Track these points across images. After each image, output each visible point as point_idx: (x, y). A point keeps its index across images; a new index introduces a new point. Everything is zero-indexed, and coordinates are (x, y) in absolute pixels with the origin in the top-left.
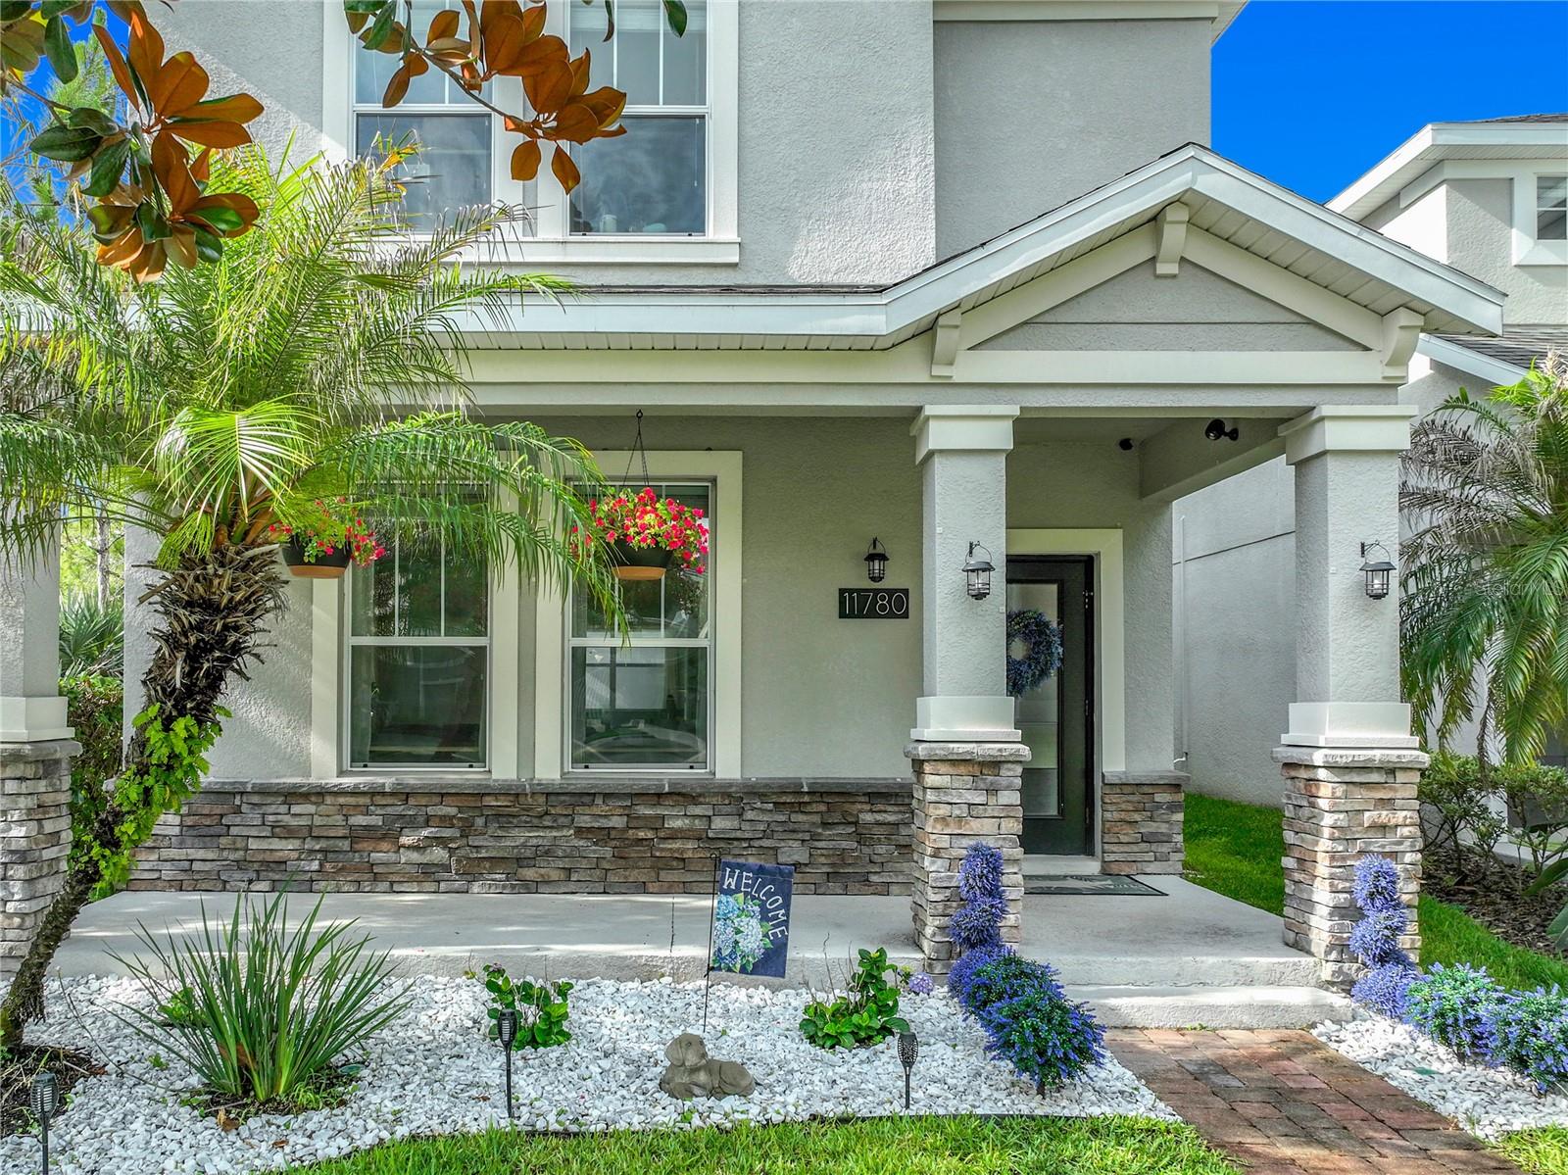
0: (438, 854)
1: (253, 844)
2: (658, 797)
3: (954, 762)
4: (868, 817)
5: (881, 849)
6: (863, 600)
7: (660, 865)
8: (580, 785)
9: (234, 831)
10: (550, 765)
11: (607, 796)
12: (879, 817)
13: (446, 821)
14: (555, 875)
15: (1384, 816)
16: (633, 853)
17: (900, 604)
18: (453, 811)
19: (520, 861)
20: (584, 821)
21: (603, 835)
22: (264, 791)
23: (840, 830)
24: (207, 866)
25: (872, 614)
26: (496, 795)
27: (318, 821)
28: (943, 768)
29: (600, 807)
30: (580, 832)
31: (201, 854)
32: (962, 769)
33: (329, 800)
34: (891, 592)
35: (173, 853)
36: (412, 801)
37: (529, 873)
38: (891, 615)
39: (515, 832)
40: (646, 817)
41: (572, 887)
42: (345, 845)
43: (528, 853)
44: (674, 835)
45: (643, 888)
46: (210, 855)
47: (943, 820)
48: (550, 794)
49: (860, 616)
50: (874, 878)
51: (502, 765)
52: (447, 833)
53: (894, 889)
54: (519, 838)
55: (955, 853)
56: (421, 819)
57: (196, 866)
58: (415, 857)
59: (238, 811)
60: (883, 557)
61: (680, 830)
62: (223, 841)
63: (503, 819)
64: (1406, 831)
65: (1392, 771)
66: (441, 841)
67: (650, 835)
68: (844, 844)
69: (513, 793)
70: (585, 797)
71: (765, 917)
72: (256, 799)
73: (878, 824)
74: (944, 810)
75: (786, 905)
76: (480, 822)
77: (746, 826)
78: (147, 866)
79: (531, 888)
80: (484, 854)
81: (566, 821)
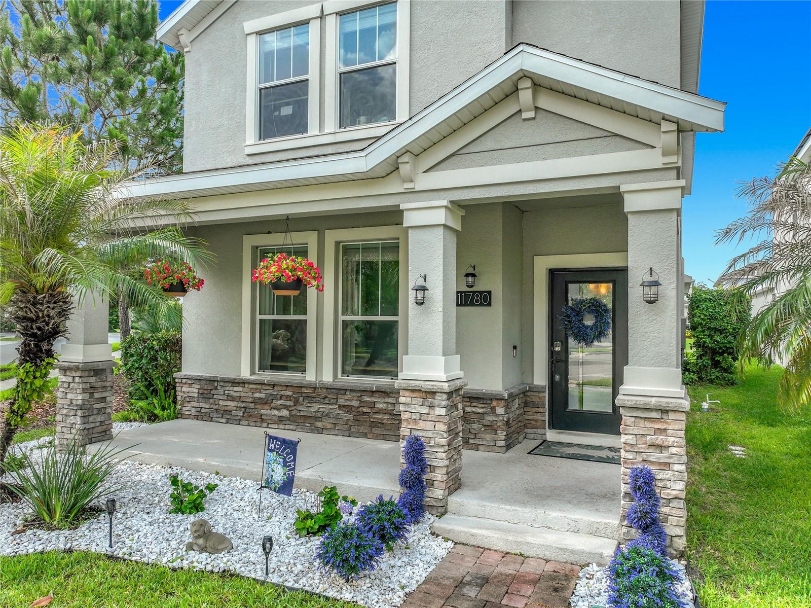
0: (285, 413)
1: (221, 403)
2: (372, 393)
4: (470, 409)
5: (475, 426)
6: (467, 297)
7: (373, 425)
8: (339, 385)
9: (215, 396)
10: (329, 375)
11: (351, 390)
12: (474, 410)
13: (288, 398)
14: (329, 426)
15: (659, 440)
16: (362, 418)
17: (485, 298)
18: (290, 393)
19: (317, 418)
20: (341, 402)
21: (348, 409)
22: (224, 381)
24: (206, 411)
25: (472, 304)
26: (307, 388)
27: (243, 394)
28: (407, 394)
29: (348, 396)
30: (340, 407)
31: (203, 405)
32: (416, 394)
33: (246, 386)
34: (481, 293)
35: (195, 404)
36: (276, 388)
37: (319, 424)
38: (481, 305)
39: (314, 405)
40: (367, 402)
41: (336, 432)
42: (252, 405)
43: (319, 415)
44: (379, 412)
45: (365, 436)
46: (207, 406)
48: (328, 388)
49: (466, 305)
50: (471, 441)
51: (310, 375)
52: (288, 403)
53: (481, 447)
54: (317, 407)
56: (278, 396)
57: (203, 410)
58: (276, 412)
59: (216, 388)
60: (473, 275)
61: (382, 409)
62: (211, 400)
63: (310, 398)
64: (674, 450)
65: (665, 411)
66: (286, 407)
67: (368, 410)
69: (314, 387)
70: (343, 391)
72: (222, 384)
73: (475, 413)
75: (294, 460)
76: (301, 399)
78: (187, 409)
79: (320, 431)
80: (302, 414)
81: (334, 401)
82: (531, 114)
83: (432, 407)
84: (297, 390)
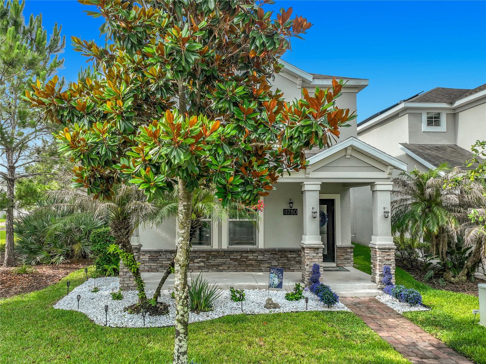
0: (202, 264)
1: (164, 262)
2: (247, 252)
3: (310, 248)
4: (290, 256)
5: (292, 262)
6: (288, 211)
7: (247, 266)
8: (231, 250)
9: (160, 259)
10: (225, 245)
11: (236, 252)
12: (292, 256)
13: (203, 257)
14: (226, 268)
15: (388, 257)
16: (242, 263)
17: (295, 212)
18: (205, 255)
19: (219, 265)
20: (232, 257)
21: (236, 260)
22: (166, 251)
23: (284, 258)
24: (154, 267)
25: (290, 214)
26: (214, 252)
28: (308, 249)
29: (235, 254)
30: (231, 259)
31: (153, 264)
32: (312, 250)
34: (294, 210)
35: (147, 264)
36: (197, 253)
37: (221, 268)
38: (294, 214)
39: (218, 259)
40: (244, 256)
41: (230, 271)
43: (221, 264)
44: (250, 260)
45: (244, 271)
46: (155, 265)
47: (308, 259)
48: (225, 251)
49: (288, 215)
50: (291, 268)
51: (215, 246)
52: (204, 260)
53: (295, 270)
54: (219, 260)
55: (311, 265)
56: (199, 257)
57: (152, 267)
58: (197, 265)
59: (161, 255)
60: (292, 203)
61: (251, 259)
62: (158, 262)
63: (215, 257)
64: (392, 260)
65: (390, 249)
66: (202, 261)
67: (245, 260)
68: (285, 261)
69: (218, 251)
70: (232, 252)
71: (278, 278)
72: (164, 253)
73: (292, 257)
74: (308, 257)
75: (282, 275)
76: (210, 257)
77: (265, 258)
78: (142, 267)
79: (221, 271)
80: (211, 264)
81: (228, 257)
82: (349, 157)
83: (317, 253)
84: (209, 253)
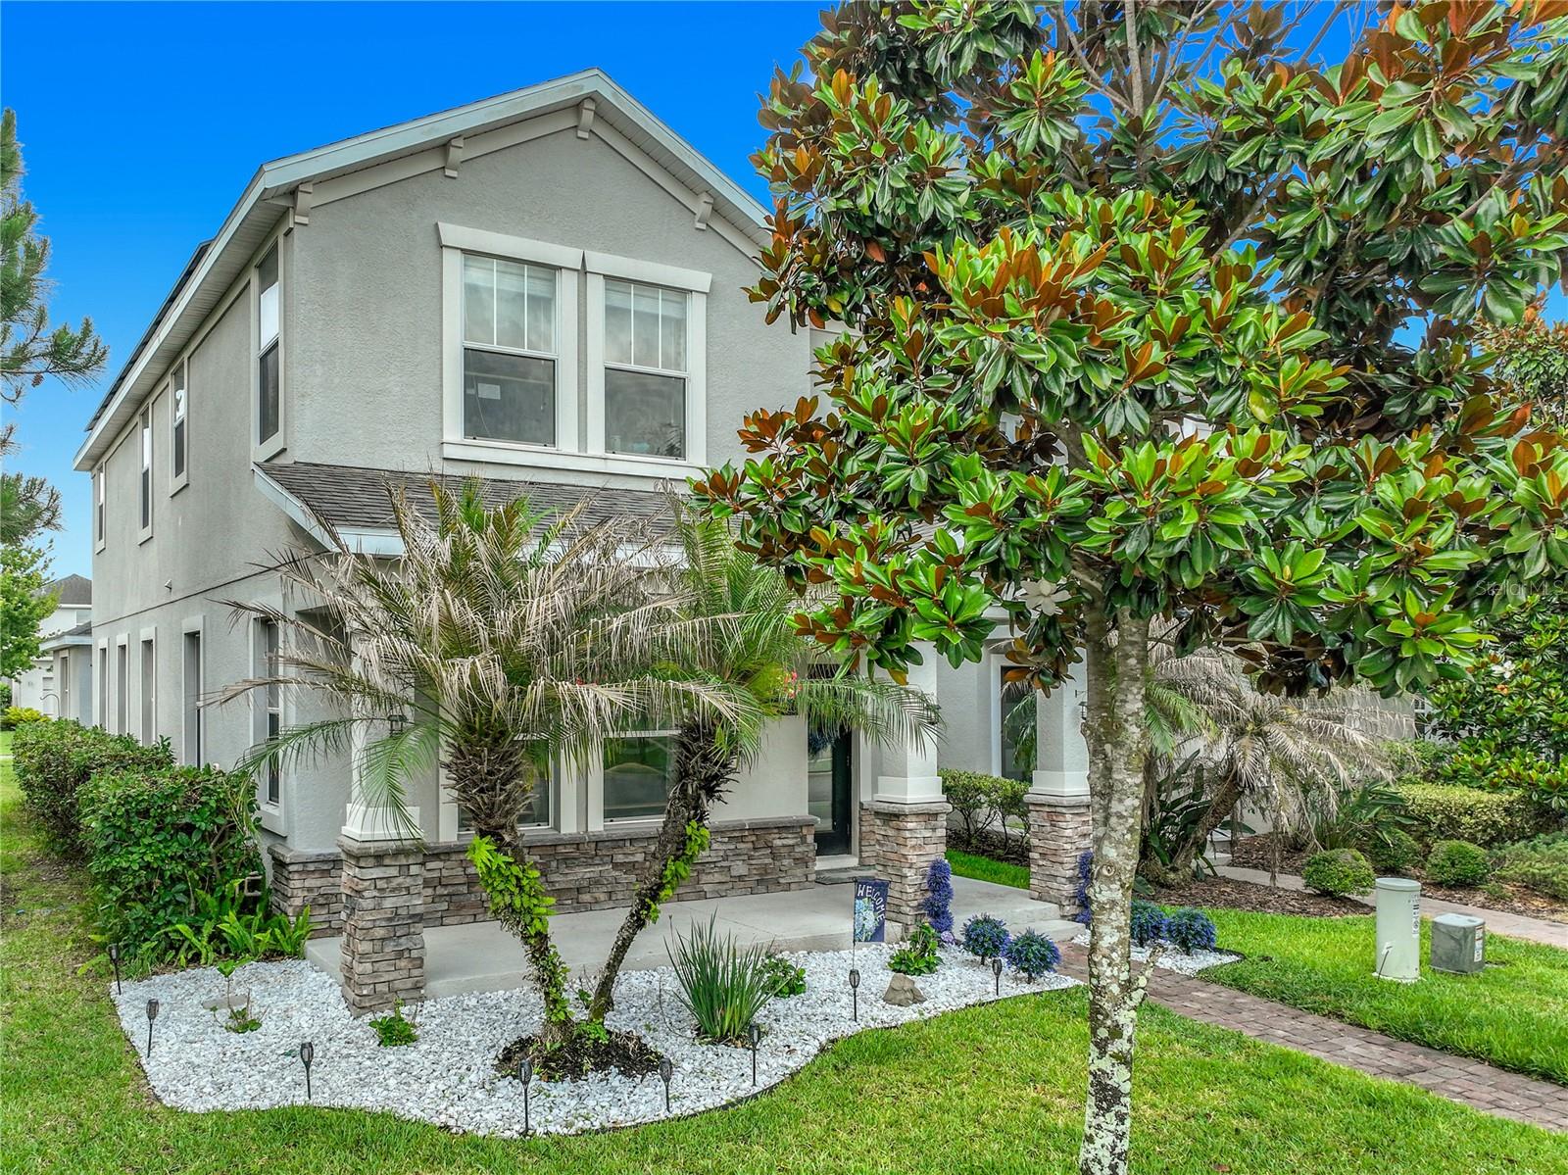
4: (778, 842)
5: (786, 862)
8: (619, 833)
10: (597, 825)
11: (631, 840)
12: (785, 842)
14: (602, 897)
19: (579, 890)
20: (620, 858)
21: (630, 867)
23: (763, 852)
26: (564, 845)
27: (445, 873)
28: (914, 818)
29: (629, 848)
30: (616, 866)
33: (454, 857)
37: (586, 897)
39: (577, 869)
41: (613, 904)
42: (464, 889)
43: (585, 884)
47: (913, 847)
48: (598, 842)
50: (782, 881)
51: (569, 827)
53: (792, 886)
54: (583, 873)
55: (919, 865)
63: (567, 860)
65: (1082, 807)
68: (767, 861)
69: (576, 843)
70: (618, 842)
73: (784, 846)
74: (914, 842)
76: (554, 864)
77: (713, 854)
79: (588, 907)
80: (557, 886)
81: (608, 859)
83: (934, 830)
84: (550, 851)
